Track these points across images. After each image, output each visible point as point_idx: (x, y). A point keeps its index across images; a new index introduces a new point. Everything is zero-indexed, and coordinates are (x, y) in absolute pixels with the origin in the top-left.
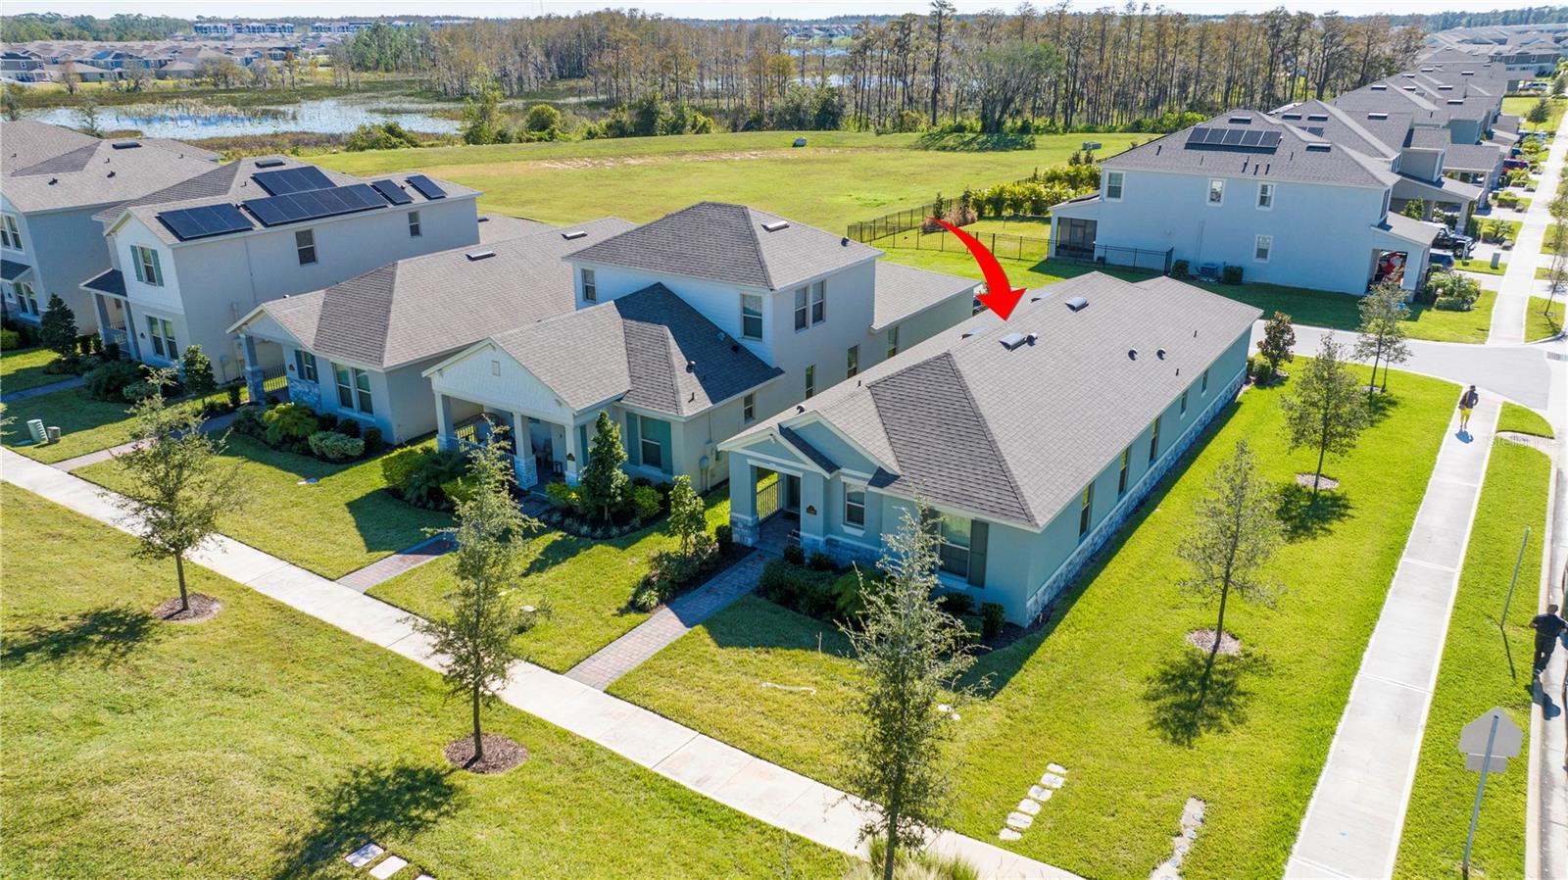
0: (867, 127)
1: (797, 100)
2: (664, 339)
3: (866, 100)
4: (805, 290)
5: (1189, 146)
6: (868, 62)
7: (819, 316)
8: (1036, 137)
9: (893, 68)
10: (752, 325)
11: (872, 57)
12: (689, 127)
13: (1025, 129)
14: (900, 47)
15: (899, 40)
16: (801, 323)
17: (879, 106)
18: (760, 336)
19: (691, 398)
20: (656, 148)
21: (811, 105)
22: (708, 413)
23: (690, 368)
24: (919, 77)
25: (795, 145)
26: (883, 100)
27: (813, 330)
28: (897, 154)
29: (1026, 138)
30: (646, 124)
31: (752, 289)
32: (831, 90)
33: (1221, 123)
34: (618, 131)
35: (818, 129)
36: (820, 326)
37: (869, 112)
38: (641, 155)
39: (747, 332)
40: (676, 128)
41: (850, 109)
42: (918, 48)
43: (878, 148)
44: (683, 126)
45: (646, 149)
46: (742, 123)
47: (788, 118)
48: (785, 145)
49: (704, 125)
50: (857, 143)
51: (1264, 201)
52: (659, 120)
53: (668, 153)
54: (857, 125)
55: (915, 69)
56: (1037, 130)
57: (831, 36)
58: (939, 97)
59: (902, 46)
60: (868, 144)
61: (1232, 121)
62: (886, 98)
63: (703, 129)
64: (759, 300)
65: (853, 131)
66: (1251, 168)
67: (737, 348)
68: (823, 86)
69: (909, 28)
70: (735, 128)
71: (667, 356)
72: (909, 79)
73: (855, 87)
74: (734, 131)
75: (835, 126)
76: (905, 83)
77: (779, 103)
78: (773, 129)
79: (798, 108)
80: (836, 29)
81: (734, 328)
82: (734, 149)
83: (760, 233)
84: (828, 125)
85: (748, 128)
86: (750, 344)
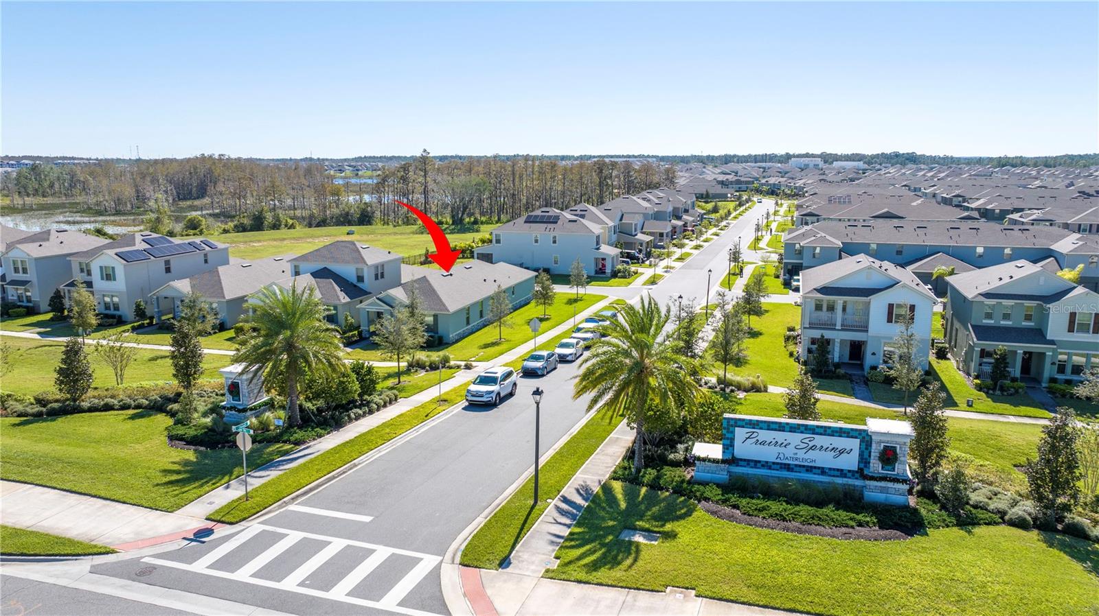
0: (388, 224)
1: (347, 210)
2: (331, 284)
3: (386, 209)
4: (377, 267)
5: (526, 222)
6: (387, 189)
7: (382, 276)
8: (481, 226)
9: (401, 192)
10: (361, 279)
11: (388, 185)
12: (283, 226)
13: (476, 222)
14: (404, 180)
15: (402, 176)
16: (377, 278)
17: (394, 212)
18: (363, 281)
19: (344, 298)
20: (266, 237)
21: (355, 213)
22: (348, 303)
23: (341, 290)
24: (416, 196)
25: (348, 234)
26: (396, 209)
27: (380, 280)
28: (406, 236)
29: (476, 227)
30: (258, 224)
31: (360, 266)
32: (365, 203)
33: (538, 213)
34: (241, 228)
35: (359, 225)
36: (383, 279)
37: (388, 215)
38: (259, 241)
39: (358, 281)
40: (276, 226)
41: (378, 214)
42: (414, 181)
43: (395, 234)
44: (280, 225)
45: (261, 238)
46: (314, 222)
47: (342, 219)
48: (343, 234)
49: (293, 224)
50: (384, 231)
51: (554, 242)
52: (266, 222)
53: (275, 240)
54: (382, 223)
55: (413, 192)
56: (482, 223)
57: (358, 170)
58: (428, 206)
59: (404, 179)
60: (390, 232)
61: (542, 212)
62: (398, 208)
63: (292, 227)
64: (362, 269)
65: (380, 226)
66: (548, 229)
67: (355, 286)
68: (361, 202)
69: (408, 170)
70: (310, 226)
71: (333, 287)
72: (410, 198)
73: (380, 202)
74: (310, 227)
75: (369, 223)
76: (408, 199)
77: (336, 211)
78: (333, 226)
79: (347, 214)
80: (361, 166)
81: (354, 280)
82: (312, 237)
83: (360, 249)
84: (365, 223)
85: (318, 225)
86: (360, 285)
